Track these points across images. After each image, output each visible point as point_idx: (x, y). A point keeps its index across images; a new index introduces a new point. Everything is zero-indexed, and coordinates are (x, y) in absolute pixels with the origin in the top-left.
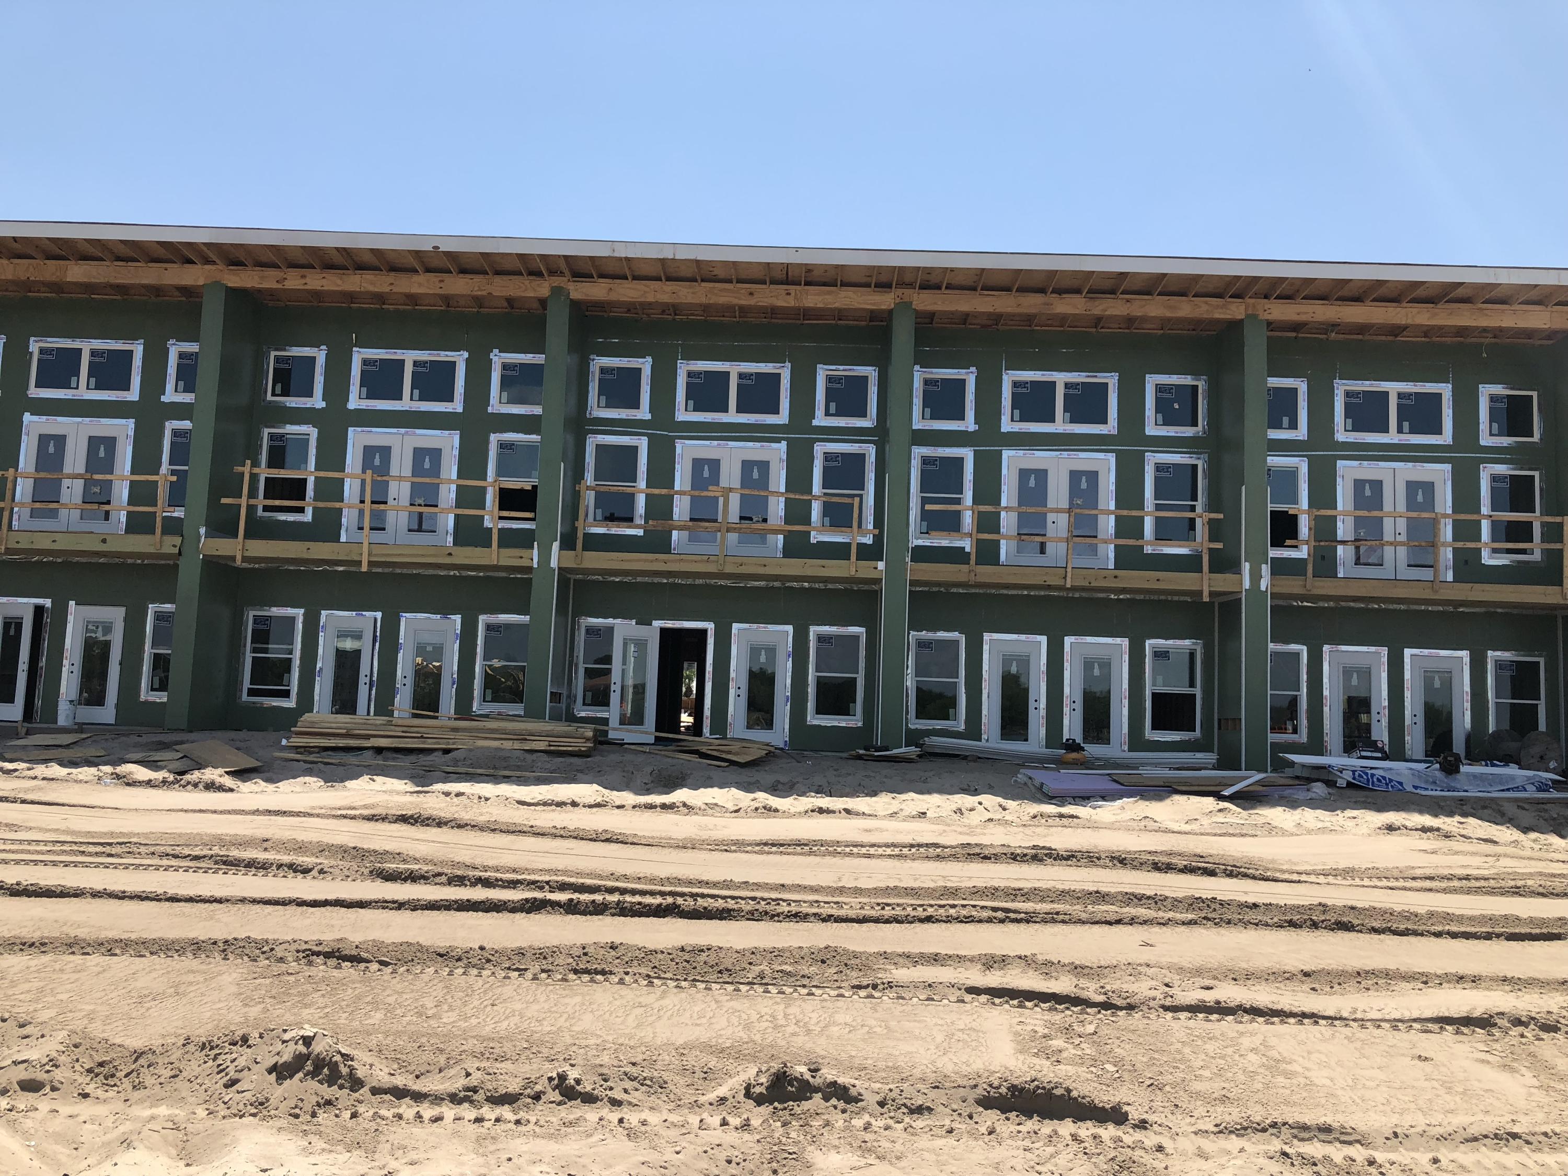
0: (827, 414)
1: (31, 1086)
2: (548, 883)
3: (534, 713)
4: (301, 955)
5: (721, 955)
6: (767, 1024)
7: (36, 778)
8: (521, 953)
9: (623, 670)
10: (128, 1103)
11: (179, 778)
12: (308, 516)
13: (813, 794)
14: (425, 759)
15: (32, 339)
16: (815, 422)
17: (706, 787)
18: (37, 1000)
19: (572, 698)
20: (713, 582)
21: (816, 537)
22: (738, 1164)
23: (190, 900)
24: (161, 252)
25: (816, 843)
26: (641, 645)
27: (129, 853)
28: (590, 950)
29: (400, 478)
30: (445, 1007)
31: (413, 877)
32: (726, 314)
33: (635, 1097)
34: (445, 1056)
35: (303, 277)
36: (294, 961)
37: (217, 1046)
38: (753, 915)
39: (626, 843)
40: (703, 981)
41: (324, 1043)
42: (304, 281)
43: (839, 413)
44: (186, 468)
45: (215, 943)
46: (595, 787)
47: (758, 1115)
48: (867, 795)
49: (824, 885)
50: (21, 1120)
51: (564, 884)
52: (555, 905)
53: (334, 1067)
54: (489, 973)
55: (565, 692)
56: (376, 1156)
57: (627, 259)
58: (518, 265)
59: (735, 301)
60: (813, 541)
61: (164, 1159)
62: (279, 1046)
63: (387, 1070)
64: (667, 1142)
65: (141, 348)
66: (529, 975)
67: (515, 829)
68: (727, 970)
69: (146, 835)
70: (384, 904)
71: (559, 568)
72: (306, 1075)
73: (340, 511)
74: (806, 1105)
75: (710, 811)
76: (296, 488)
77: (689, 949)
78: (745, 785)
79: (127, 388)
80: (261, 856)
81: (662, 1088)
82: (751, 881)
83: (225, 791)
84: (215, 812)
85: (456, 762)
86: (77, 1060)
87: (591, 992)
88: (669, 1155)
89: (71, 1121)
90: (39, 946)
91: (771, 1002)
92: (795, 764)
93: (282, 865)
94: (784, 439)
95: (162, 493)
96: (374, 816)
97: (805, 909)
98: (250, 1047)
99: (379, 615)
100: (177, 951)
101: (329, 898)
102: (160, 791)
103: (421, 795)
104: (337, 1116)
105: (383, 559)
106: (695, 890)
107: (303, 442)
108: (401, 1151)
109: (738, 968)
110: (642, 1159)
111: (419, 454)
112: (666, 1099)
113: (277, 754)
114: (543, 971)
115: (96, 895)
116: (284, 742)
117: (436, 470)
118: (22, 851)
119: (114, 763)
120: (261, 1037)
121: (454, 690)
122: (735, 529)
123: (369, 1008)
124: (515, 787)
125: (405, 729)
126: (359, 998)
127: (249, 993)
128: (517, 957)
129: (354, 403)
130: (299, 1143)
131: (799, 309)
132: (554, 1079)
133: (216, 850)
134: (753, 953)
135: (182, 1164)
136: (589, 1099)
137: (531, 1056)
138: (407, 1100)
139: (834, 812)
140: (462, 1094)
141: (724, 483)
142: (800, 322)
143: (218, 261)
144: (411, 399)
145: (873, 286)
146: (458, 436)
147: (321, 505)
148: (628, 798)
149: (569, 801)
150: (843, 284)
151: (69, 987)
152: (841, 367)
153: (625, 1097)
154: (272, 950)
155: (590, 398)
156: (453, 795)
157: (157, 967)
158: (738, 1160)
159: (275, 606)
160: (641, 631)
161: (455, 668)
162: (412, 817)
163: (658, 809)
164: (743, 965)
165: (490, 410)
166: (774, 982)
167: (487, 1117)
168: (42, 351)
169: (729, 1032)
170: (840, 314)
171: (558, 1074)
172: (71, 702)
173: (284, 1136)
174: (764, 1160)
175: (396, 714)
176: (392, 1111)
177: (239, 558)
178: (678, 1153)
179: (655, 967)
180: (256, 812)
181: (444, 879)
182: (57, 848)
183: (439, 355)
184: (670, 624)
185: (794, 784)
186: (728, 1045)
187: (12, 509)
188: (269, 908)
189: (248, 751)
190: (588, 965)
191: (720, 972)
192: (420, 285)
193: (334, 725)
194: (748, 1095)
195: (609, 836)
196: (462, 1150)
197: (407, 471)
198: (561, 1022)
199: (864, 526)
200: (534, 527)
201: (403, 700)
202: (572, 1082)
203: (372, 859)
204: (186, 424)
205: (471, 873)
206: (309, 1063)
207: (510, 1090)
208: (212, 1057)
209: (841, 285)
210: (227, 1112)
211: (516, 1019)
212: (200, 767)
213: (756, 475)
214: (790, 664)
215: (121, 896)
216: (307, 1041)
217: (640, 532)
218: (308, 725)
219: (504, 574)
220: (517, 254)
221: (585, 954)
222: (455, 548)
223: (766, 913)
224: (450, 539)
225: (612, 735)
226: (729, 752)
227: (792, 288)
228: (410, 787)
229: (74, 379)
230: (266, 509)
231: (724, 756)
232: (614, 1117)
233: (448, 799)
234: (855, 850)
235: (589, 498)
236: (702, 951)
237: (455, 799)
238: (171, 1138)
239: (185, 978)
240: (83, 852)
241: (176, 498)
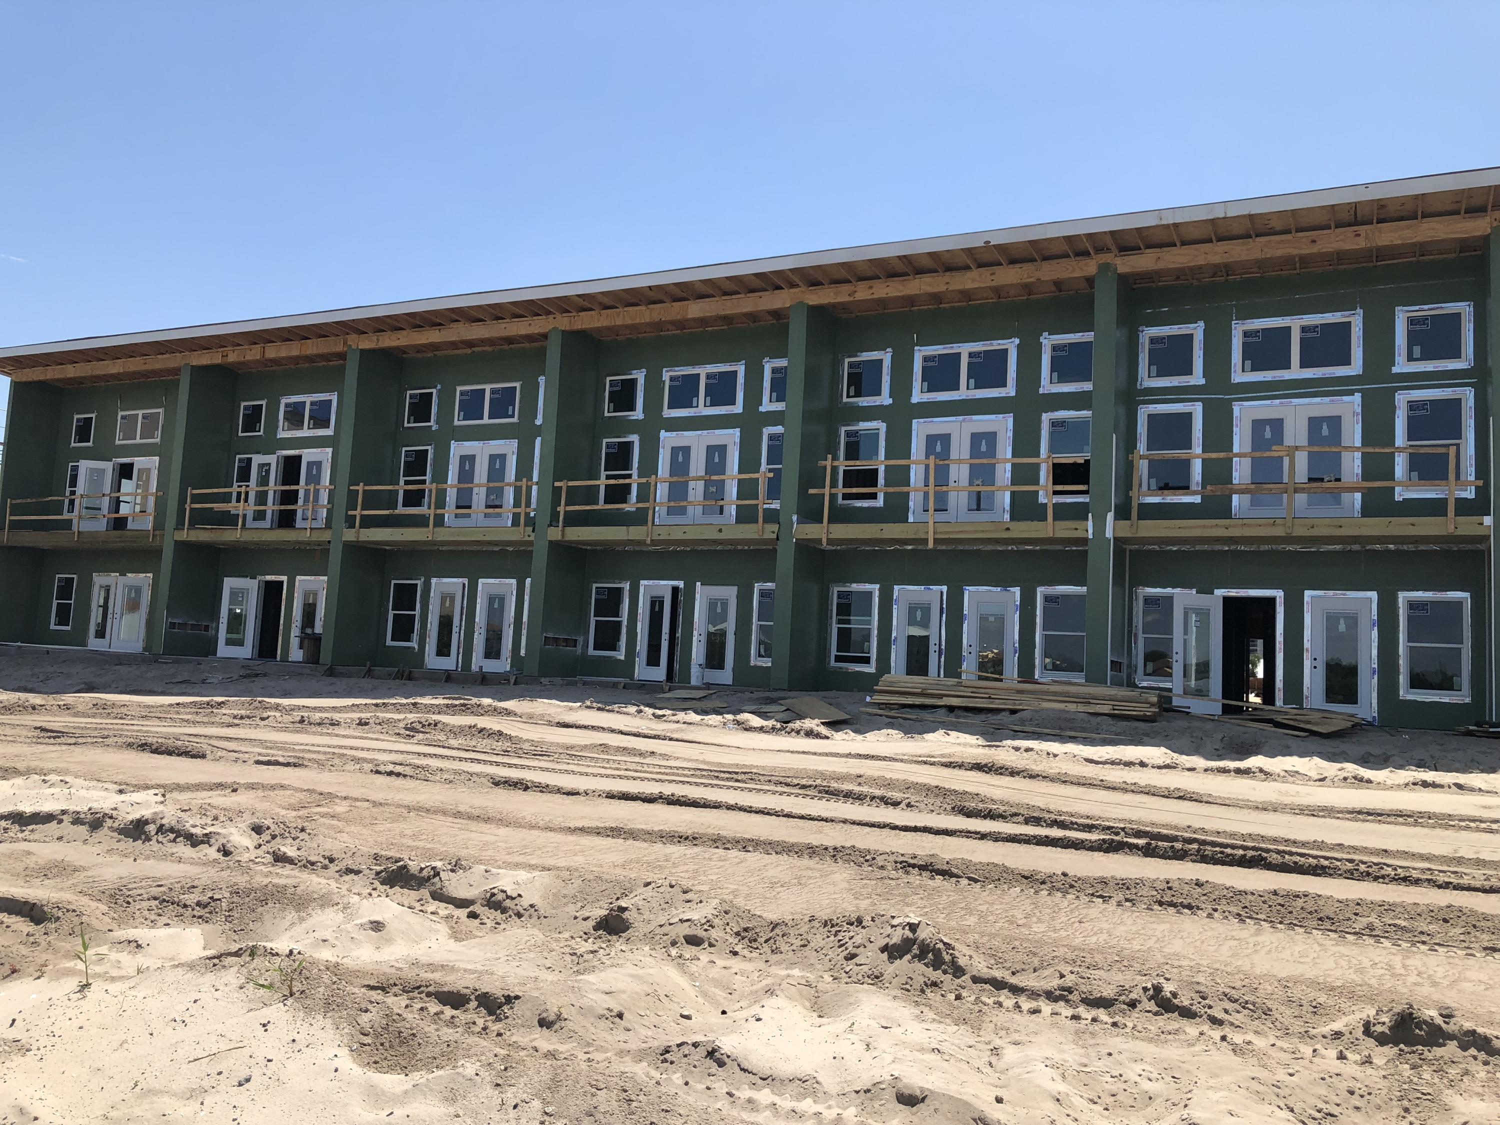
0: (1410, 358)
1: (693, 941)
2: (1123, 829)
3: (1095, 678)
4: (899, 866)
5: (1321, 903)
6: (1383, 971)
7: (678, 722)
8: (1104, 882)
9: (1185, 640)
10: (769, 964)
11: (785, 725)
12: (880, 502)
13: (1414, 768)
14: (994, 717)
15: (664, 370)
16: (1395, 370)
17: (1284, 755)
18: (694, 878)
19: (1132, 669)
20: (1280, 547)
21: (1400, 494)
22: (1362, 1096)
23: (802, 817)
24: (758, 283)
25: (1421, 815)
26: (1204, 615)
27: (752, 779)
28: (1175, 885)
29: (960, 461)
30: (1035, 919)
31: (991, 815)
32: (1284, 268)
33: (1237, 1018)
34: (1038, 959)
35: (871, 287)
36: (893, 870)
37: (837, 924)
38: (1352, 874)
39: (1201, 802)
40: (1301, 926)
41: (927, 931)
42: (871, 292)
43: (1426, 356)
44: (780, 466)
45: (826, 849)
46: (1163, 749)
47: (1382, 1055)
48: (1482, 771)
49: (1437, 854)
50: (689, 964)
51: (1140, 831)
52: (1132, 848)
53: (937, 953)
54: (1074, 897)
55: (1125, 661)
56: (981, 1033)
57: (1176, 225)
58: (1066, 248)
59: (1295, 252)
60: (1398, 498)
61: (799, 1008)
62: (889, 930)
63: (985, 964)
64: (1278, 1063)
65: (743, 367)
66: (1113, 902)
67: (1085, 782)
68: (1328, 918)
69: (763, 768)
70: (968, 834)
71: (1115, 538)
72: (913, 957)
73: (907, 494)
74: (1438, 1051)
75: (1291, 779)
76: (869, 478)
77: (1282, 893)
78: (1330, 755)
79: (733, 403)
80: (857, 789)
81: (1266, 1014)
82: (1346, 844)
83: (821, 738)
84: (815, 754)
85: (1022, 722)
86: (728, 924)
87: (1180, 922)
88: (1281, 1075)
89: (724, 971)
90: (691, 839)
91: (1385, 952)
92: (1389, 737)
93: (874, 797)
94: (1358, 391)
95: (762, 488)
96: (951, 763)
97: (1415, 874)
98: (863, 927)
99: (945, 588)
100: (797, 853)
101: (918, 825)
102: (771, 736)
103: (993, 749)
104: (943, 995)
105: (947, 536)
106: (1281, 848)
107: (874, 436)
108: (1004, 1032)
109: (1341, 918)
110: (1253, 1075)
111: (976, 438)
112: (1272, 1026)
113: (864, 709)
114: (1127, 900)
115: (730, 807)
116: (868, 699)
117: (992, 451)
118: (673, 774)
119: (734, 713)
120: (873, 920)
121: (1016, 658)
122: (1304, 489)
123: (963, 913)
124: (1081, 747)
125: (974, 690)
126: (954, 903)
127: (858, 889)
128: (1100, 886)
129: (918, 396)
130: (912, 1011)
131: (1370, 250)
132: (1149, 990)
133: (818, 782)
134: (1358, 904)
135: (815, 1015)
136: (1187, 1013)
137: (1123, 968)
138: (1006, 991)
139: (1442, 786)
140: (1058, 993)
141: (1288, 441)
142: (1371, 264)
143: (800, 284)
144: (968, 389)
145: (1463, 212)
146: (1012, 419)
147: (891, 490)
148: (1199, 762)
149: (1137, 762)
150: (1425, 215)
151: (717, 870)
152: (1426, 307)
153: (1226, 1017)
154: (874, 859)
155: (1140, 369)
156: (1022, 750)
157: (782, 863)
158: (1361, 1092)
159: (854, 582)
160: (1203, 600)
161: (1017, 637)
162: (986, 765)
163: (1232, 773)
164: (1347, 915)
165: (1041, 391)
166: (1387, 935)
167: (1083, 1016)
168: (672, 379)
169: (1339, 973)
170: (1422, 248)
171: (1153, 985)
172: (700, 665)
173: (897, 1004)
174: (1393, 1097)
175: (963, 677)
176: (992, 999)
177: (824, 541)
178: (1291, 1075)
179: (1246, 907)
180: (849, 755)
181: (1021, 819)
182: (698, 773)
183: (992, 345)
184: (1233, 593)
185: (1390, 757)
186: (1339, 984)
187: (654, 508)
188: (867, 829)
189: (838, 706)
190: (1173, 898)
191: (1320, 919)
192: (973, 280)
193: (910, 685)
194: (1367, 1032)
195: (1182, 794)
196: (1061, 1039)
197: (966, 454)
198: (1151, 943)
199: (1462, 478)
200: (1088, 500)
201: (969, 666)
202: (1169, 995)
203: (953, 797)
204: (779, 429)
205: (1047, 816)
206: (915, 947)
207: (1105, 994)
208: (833, 933)
209: (1423, 217)
210: (849, 980)
211: (1105, 936)
212: (801, 717)
213: (1325, 431)
214: (1375, 633)
215: (749, 810)
216: (913, 927)
217: (1197, 499)
218: (887, 684)
219: (1059, 547)
220: (1063, 237)
221: (1170, 888)
222: (1013, 523)
223: (1368, 874)
224: (1007, 517)
225: (1176, 702)
226: (1309, 722)
227: (1362, 229)
228: (981, 742)
229: (695, 399)
230: (846, 497)
231: (1302, 725)
232: (1216, 1034)
233: (1018, 753)
234: (1472, 825)
235: (1143, 467)
236: (1298, 896)
237: (1025, 754)
238: (805, 993)
239: (804, 873)
240: (717, 777)
241: (774, 492)
